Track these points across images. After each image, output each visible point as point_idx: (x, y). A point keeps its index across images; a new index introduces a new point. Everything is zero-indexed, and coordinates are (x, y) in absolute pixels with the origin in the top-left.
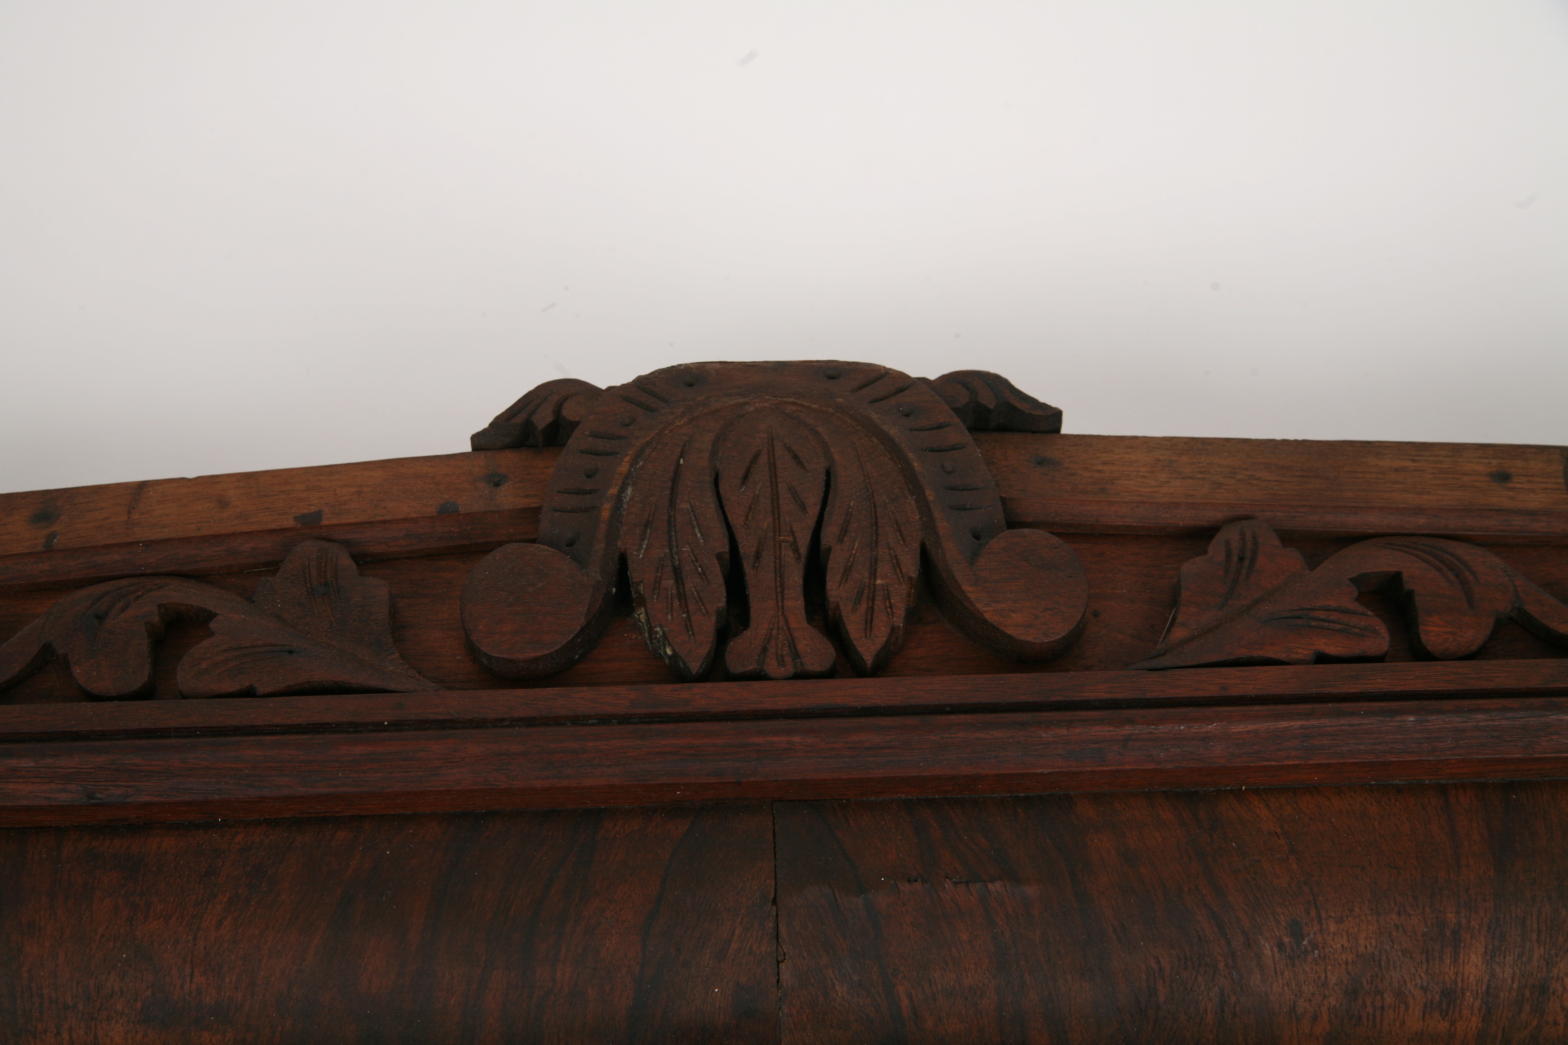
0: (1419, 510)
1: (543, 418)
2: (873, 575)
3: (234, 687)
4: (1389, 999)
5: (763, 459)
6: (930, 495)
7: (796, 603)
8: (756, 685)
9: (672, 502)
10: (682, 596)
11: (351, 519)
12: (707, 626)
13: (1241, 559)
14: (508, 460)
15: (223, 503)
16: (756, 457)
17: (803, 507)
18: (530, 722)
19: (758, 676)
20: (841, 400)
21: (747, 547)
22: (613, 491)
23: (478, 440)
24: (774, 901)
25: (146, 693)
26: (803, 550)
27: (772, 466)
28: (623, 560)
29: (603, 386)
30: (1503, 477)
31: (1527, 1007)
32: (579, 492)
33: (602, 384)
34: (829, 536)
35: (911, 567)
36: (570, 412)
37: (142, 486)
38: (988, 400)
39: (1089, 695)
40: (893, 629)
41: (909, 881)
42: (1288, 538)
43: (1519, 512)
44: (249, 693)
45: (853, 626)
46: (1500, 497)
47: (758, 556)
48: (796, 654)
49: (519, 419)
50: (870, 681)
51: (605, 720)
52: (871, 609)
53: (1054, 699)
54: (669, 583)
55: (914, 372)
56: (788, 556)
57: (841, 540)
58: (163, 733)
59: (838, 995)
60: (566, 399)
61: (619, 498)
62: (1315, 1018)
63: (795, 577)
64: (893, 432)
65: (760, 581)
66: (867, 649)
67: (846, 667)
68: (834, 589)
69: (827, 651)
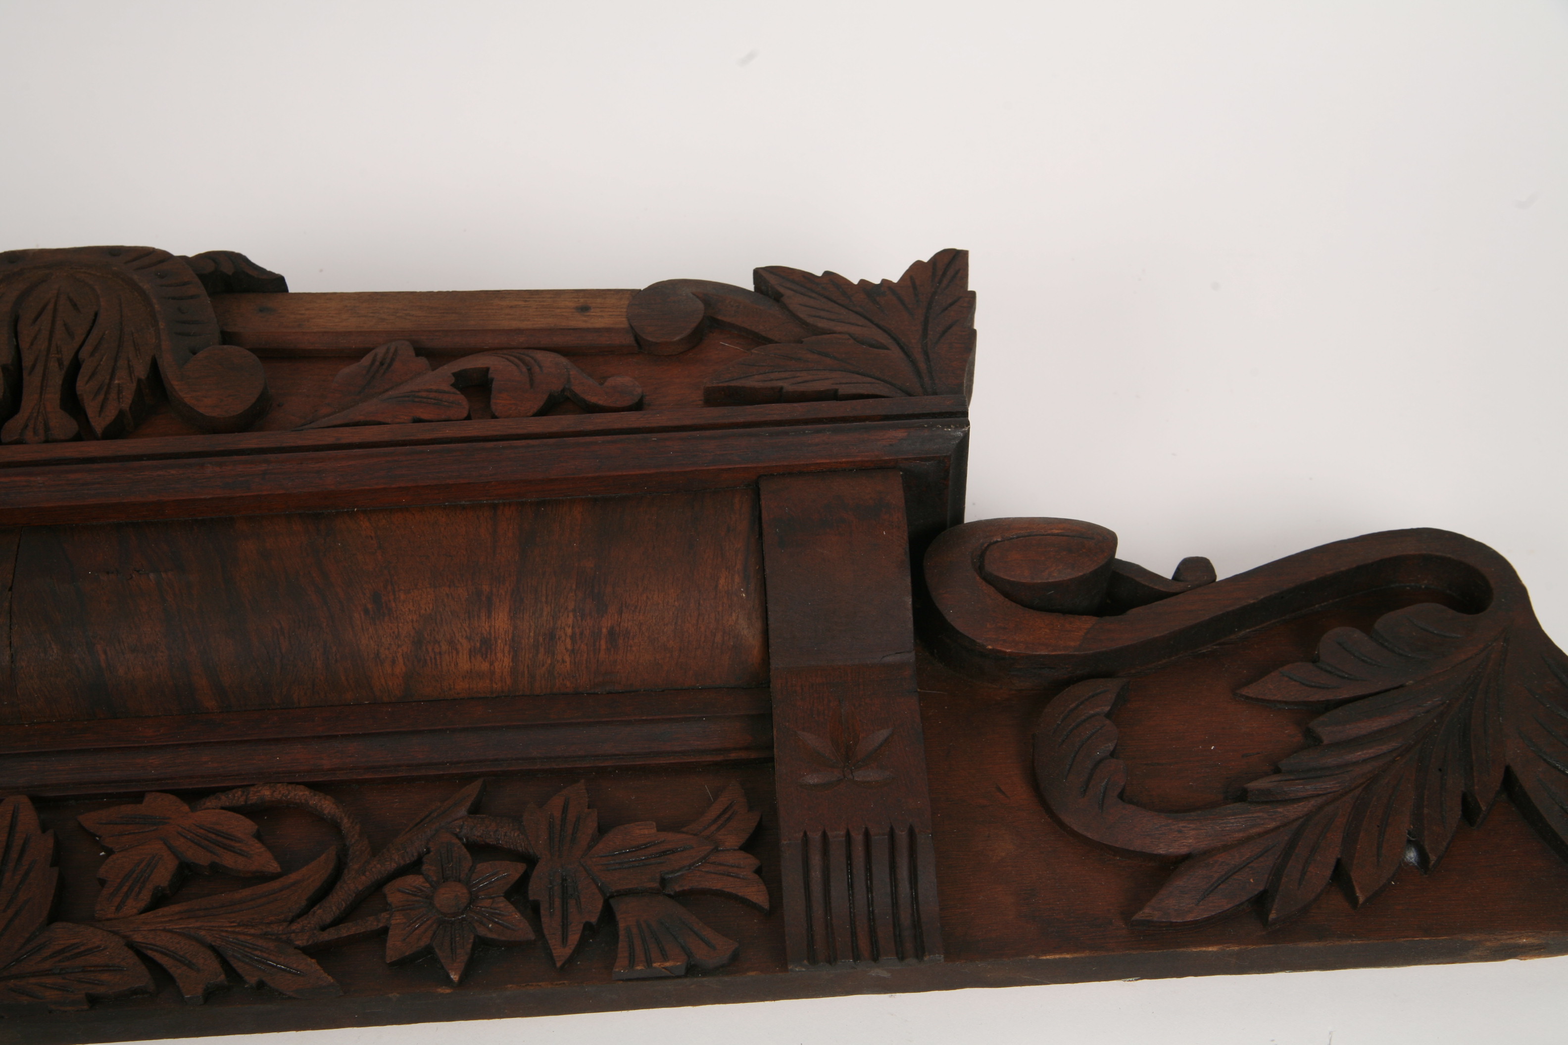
0: (519, 331)
2: (113, 376)
4: (445, 647)
5: (50, 307)
6: (162, 325)
7: (53, 396)
8: (16, 447)
13: (382, 364)
16: (45, 308)
17: (72, 337)
19: (20, 442)
20: (115, 268)
21: (27, 360)
24: (10, 589)
26: (66, 363)
27: (55, 310)
30: (584, 309)
31: (542, 650)
34: (83, 354)
35: (140, 371)
38: (228, 269)
39: (243, 446)
40: (120, 412)
41: (108, 573)
42: (420, 351)
43: (588, 330)
45: (91, 408)
46: (579, 322)
47: (34, 366)
48: (47, 428)
50: (98, 442)
52: (105, 399)
53: (218, 449)
55: (175, 251)
56: (55, 365)
57: (92, 354)
59: (53, 652)
62: (393, 662)
63: (57, 380)
64: (146, 286)
65: (31, 383)
66: (99, 424)
67: (84, 433)
68: (82, 386)
69: (72, 426)
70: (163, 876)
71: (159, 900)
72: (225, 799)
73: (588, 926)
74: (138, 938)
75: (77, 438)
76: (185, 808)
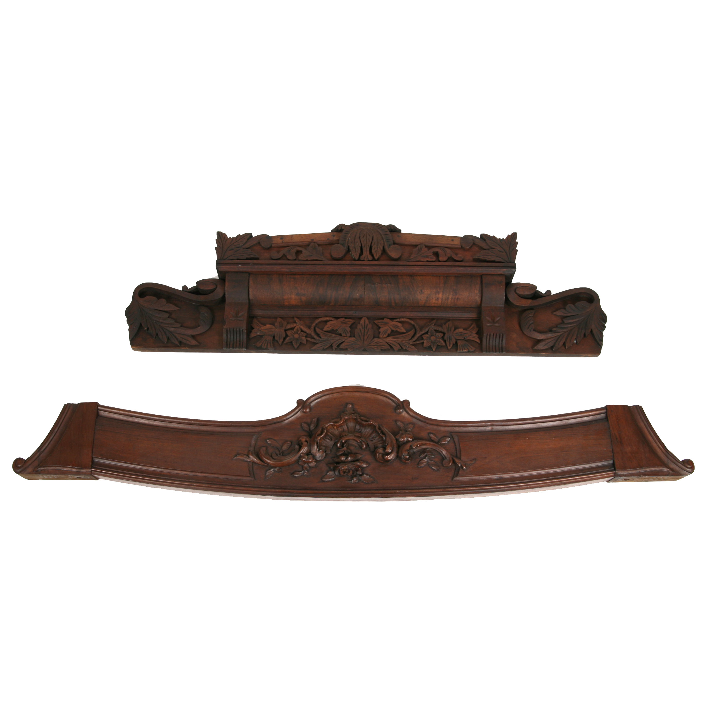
0: (442, 244)
1: (340, 229)
2: (377, 249)
3: (305, 259)
4: (431, 299)
5: (365, 235)
6: (384, 240)
7: (368, 252)
8: (364, 261)
9: (355, 240)
10: (355, 251)
11: (317, 240)
12: (358, 254)
13: (420, 249)
14: (335, 233)
15: (302, 238)
16: (364, 235)
17: (370, 241)
18: (338, 265)
19: (364, 260)
21: (363, 246)
22: (348, 238)
23: (332, 231)
24: (364, 285)
25: (295, 260)
27: (366, 236)
28: (349, 247)
29: (347, 225)
30: (453, 240)
31: (446, 300)
32: (344, 238)
33: (347, 224)
34: (372, 245)
35: (382, 248)
36: (343, 228)
37: (292, 235)
38: (392, 228)
40: (379, 256)
41: (379, 284)
42: (426, 246)
43: (454, 245)
44: (307, 260)
45: (375, 255)
46: (452, 243)
47: (364, 246)
48: (368, 258)
49: (336, 229)
50: (377, 262)
51: (347, 265)
52: (377, 253)
54: (354, 249)
55: (383, 224)
56: (368, 247)
57: (374, 245)
58: (298, 264)
59: (371, 295)
60: (342, 226)
61: (348, 239)
62: (423, 300)
63: (368, 249)
64: (381, 232)
65: (364, 250)
66: (376, 258)
67: (374, 260)
68: (373, 251)
69: (370, 258)
70: (389, 332)
71: (389, 336)
72: (397, 320)
73: (453, 344)
74: (387, 341)
75: (372, 260)
76: (391, 321)
